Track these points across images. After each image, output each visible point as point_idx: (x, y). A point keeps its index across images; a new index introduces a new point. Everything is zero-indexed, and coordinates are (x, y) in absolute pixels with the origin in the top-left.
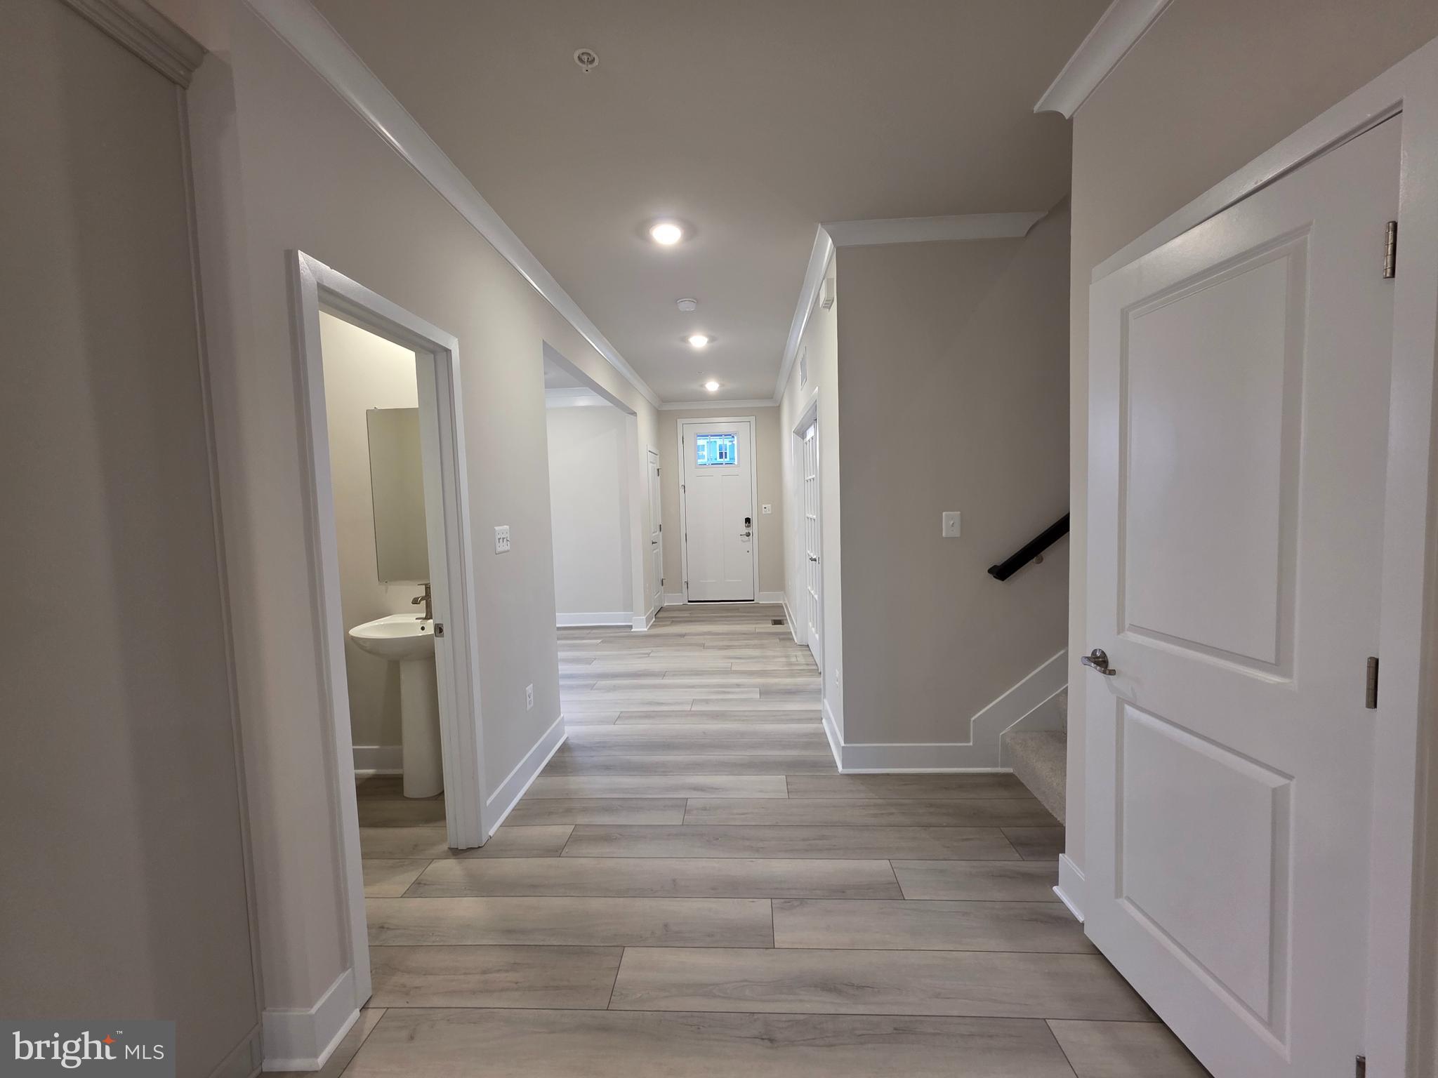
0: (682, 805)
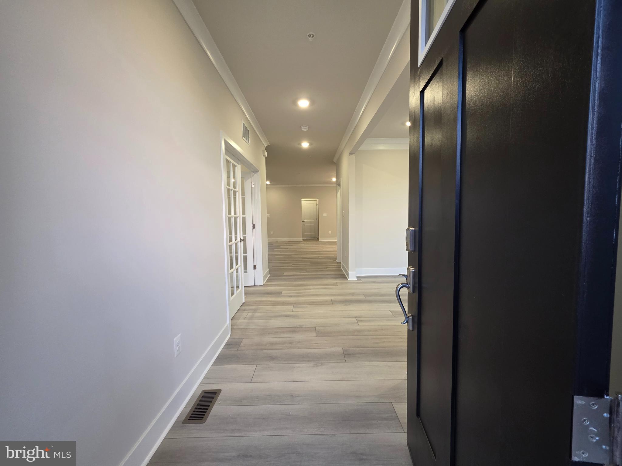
0: (306, 271)
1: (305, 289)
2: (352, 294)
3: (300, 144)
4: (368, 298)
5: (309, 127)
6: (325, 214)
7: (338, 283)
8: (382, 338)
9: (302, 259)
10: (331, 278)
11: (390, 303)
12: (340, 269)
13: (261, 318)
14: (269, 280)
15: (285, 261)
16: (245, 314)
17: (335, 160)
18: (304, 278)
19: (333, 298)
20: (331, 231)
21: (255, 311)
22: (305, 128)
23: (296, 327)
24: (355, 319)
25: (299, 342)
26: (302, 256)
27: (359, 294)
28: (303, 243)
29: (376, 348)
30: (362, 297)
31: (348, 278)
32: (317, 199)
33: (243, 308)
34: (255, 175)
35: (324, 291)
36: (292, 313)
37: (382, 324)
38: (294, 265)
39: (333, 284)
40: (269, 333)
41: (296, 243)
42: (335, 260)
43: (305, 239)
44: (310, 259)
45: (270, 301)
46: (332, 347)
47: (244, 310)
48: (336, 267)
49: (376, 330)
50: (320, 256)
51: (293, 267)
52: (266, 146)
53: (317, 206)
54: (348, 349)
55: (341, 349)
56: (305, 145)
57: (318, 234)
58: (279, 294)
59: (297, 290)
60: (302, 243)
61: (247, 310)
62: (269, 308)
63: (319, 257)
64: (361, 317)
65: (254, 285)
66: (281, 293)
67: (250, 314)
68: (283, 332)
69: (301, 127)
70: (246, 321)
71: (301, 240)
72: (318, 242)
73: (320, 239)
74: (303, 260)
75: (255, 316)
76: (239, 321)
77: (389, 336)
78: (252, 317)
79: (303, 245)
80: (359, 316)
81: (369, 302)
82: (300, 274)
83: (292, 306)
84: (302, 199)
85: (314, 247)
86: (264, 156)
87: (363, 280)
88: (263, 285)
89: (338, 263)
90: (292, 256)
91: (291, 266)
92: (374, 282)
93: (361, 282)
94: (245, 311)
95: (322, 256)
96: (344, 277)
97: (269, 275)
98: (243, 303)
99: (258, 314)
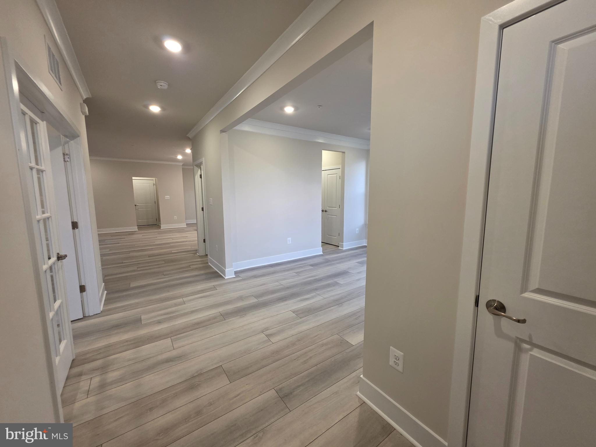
1: (176, 305)
2: (241, 298)
3: (147, 107)
4: (261, 299)
5: (168, 85)
6: (167, 197)
7: (216, 285)
8: (306, 353)
9: (149, 257)
10: (203, 280)
11: (286, 300)
12: (207, 264)
13: (122, 380)
14: (108, 301)
15: (123, 263)
16: (84, 384)
17: (190, 135)
18: (166, 287)
19: (221, 309)
20: (176, 217)
21: (104, 369)
22: (163, 85)
23: (193, 377)
24: (263, 335)
25: (210, 404)
26: (146, 253)
27: (247, 297)
28: (139, 234)
29: (310, 371)
30: (253, 301)
31: (223, 276)
32: (154, 179)
33: (76, 370)
34: (72, 142)
35: (204, 302)
36: (174, 353)
37: (293, 332)
38: (140, 269)
39: (210, 289)
40: (151, 409)
41: (129, 234)
42: (196, 253)
43: (140, 227)
44: (160, 257)
45: (127, 341)
46: (261, 392)
47: (80, 375)
48: (202, 264)
49: (293, 344)
50: (174, 250)
51: (141, 272)
52: (85, 98)
53: (155, 186)
54: (280, 386)
55: (273, 391)
56: (155, 109)
57: (158, 219)
58: (136, 322)
59: (164, 309)
60: (137, 234)
61: (85, 374)
62: (129, 354)
63: (173, 252)
64: (267, 329)
65: (82, 317)
66: (140, 320)
67: (96, 380)
68: (176, 396)
69: (155, 82)
70: (91, 399)
71: (135, 229)
72: (160, 230)
73: (163, 226)
74: (151, 258)
75: (109, 380)
76: (77, 405)
77: (310, 348)
78: (103, 386)
79: (140, 236)
80: (265, 329)
81: (265, 304)
82: (155, 281)
83: (169, 340)
84: (133, 178)
85: (158, 238)
86: (83, 113)
87: (243, 275)
88: (101, 312)
89: (201, 257)
90: (130, 254)
91: (137, 271)
92: (255, 277)
93: (242, 279)
94: (84, 377)
95: (175, 249)
96: (217, 276)
97: (106, 292)
98: (73, 360)
99: (112, 376)
